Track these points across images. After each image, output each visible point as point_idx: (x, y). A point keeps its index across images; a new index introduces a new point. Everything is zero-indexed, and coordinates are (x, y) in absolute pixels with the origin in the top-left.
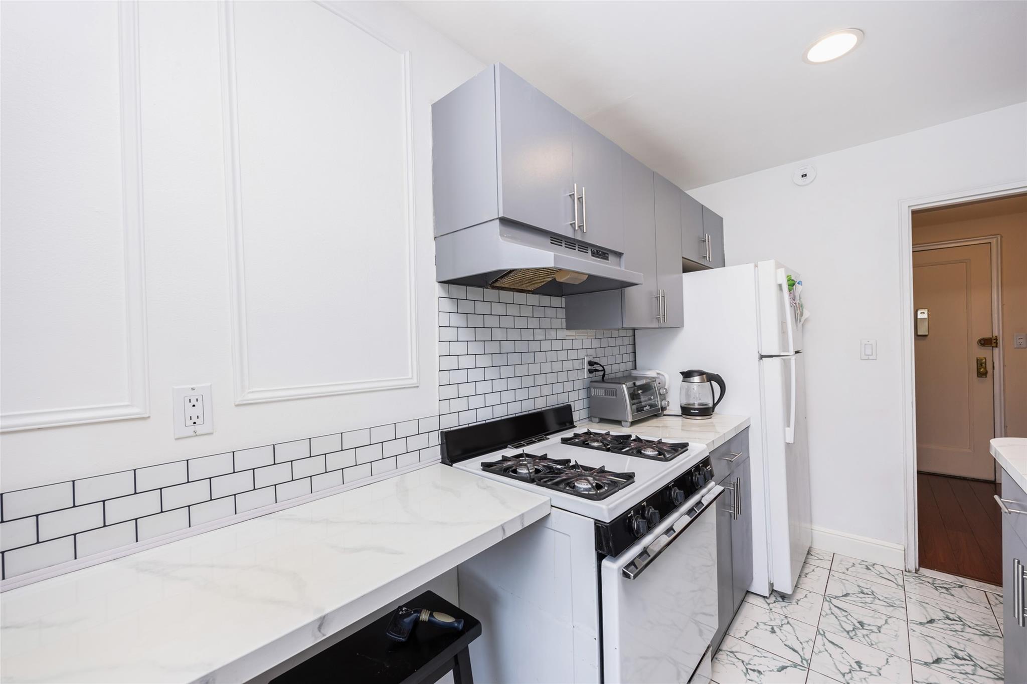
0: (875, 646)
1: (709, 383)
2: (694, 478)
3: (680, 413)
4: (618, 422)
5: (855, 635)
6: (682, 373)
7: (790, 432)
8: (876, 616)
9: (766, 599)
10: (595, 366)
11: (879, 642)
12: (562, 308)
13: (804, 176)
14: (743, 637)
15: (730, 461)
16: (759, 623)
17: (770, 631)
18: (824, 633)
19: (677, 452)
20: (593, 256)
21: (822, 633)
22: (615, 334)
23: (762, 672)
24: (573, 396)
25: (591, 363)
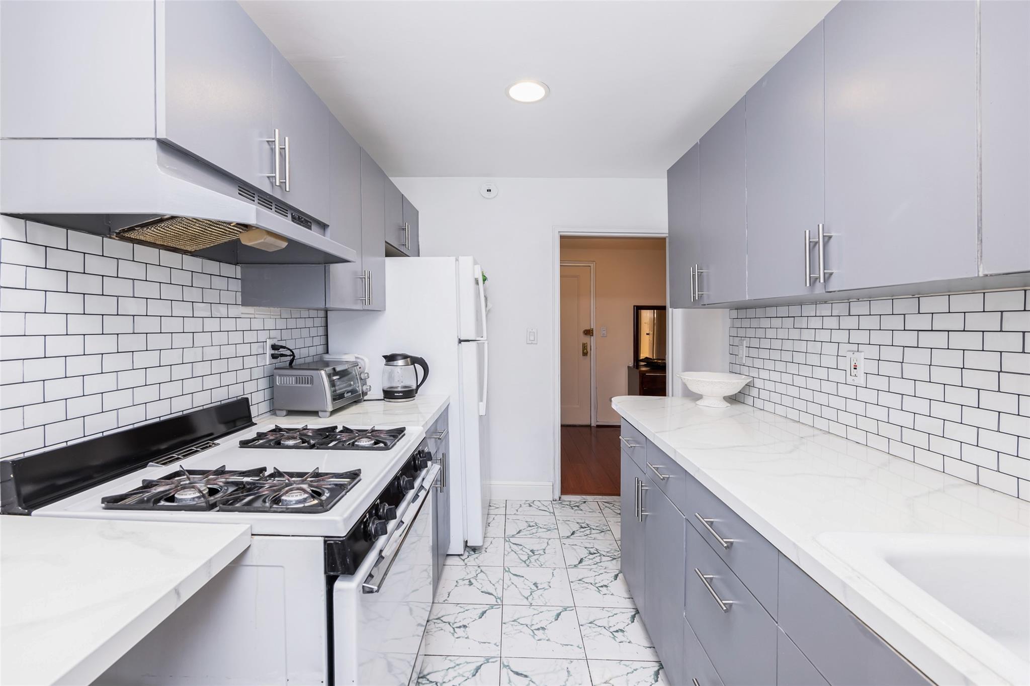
0: (544, 566)
1: (413, 366)
2: (417, 462)
3: (381, 396)
4: (315, 413)
5: (530, 563)
6: (385, 357)
7: (483, 405)
8: (541, 542)
9: (461, 557)
10: (281, 350)
11: (546, 561)
12: (236, 278)
13: (489, 190)
14: (446, 600)
15: (439, 438)
16: (458, 581)
17: (469, 585)
18: (509, 569)
19: (396, 438)
20: (293, 221)
21: (507, 570)
22: (305, 314)
23: (467, 625)
24: (250, 387)
25: (274, 347)
